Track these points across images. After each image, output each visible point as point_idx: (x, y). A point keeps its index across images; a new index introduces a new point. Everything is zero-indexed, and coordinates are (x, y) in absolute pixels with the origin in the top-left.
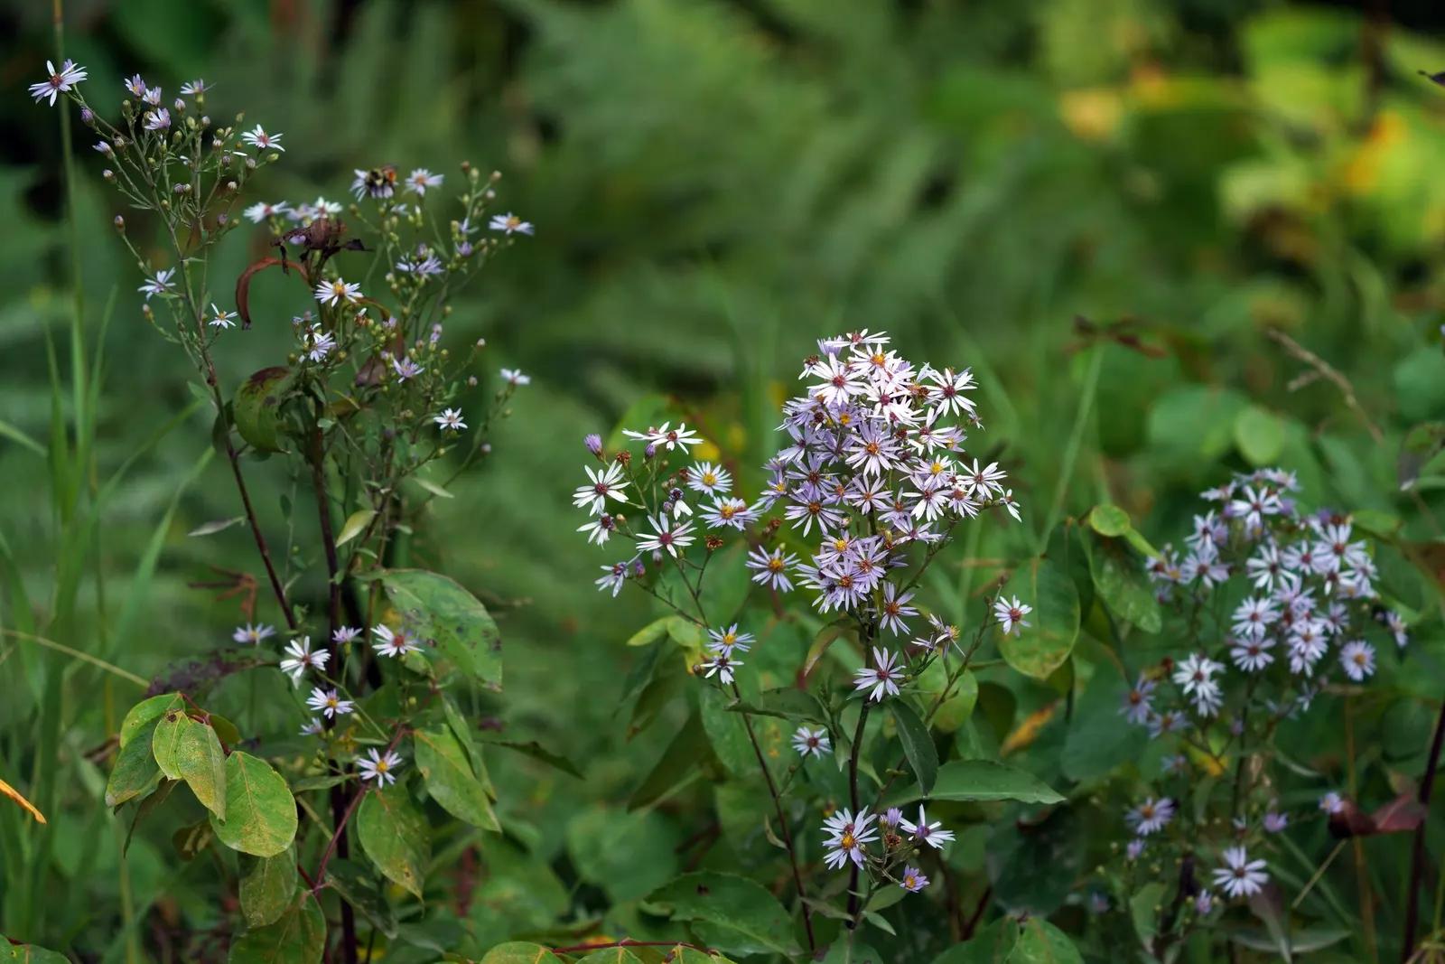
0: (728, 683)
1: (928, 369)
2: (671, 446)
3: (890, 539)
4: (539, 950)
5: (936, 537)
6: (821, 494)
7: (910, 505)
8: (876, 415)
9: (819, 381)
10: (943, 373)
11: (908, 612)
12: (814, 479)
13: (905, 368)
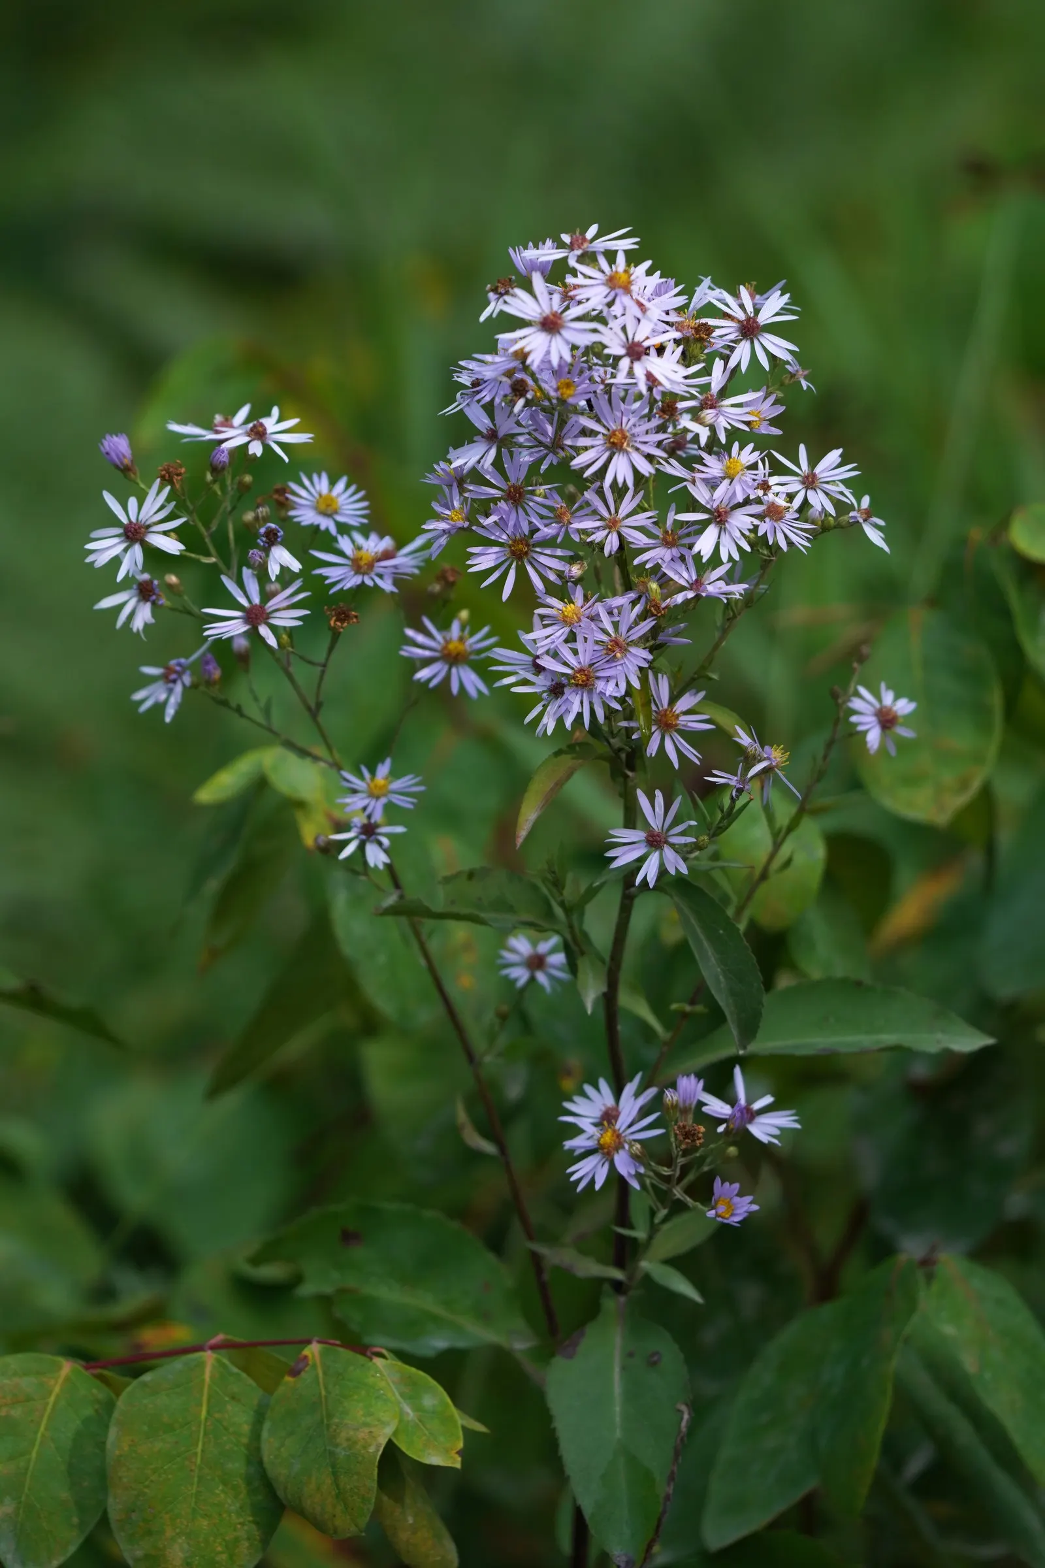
0: (381, 867)
1: (710, 288)
2: (256, 449)
3: (658, 598)
4: (60, 1368)
5: (738, 589)
6: (530, 523)
7: (688, 535)
8: (621, 378)
9: (515, 323)
10: (736, 295)
11: (695, 723)
12: (516, 496)
13: (666, 292)
